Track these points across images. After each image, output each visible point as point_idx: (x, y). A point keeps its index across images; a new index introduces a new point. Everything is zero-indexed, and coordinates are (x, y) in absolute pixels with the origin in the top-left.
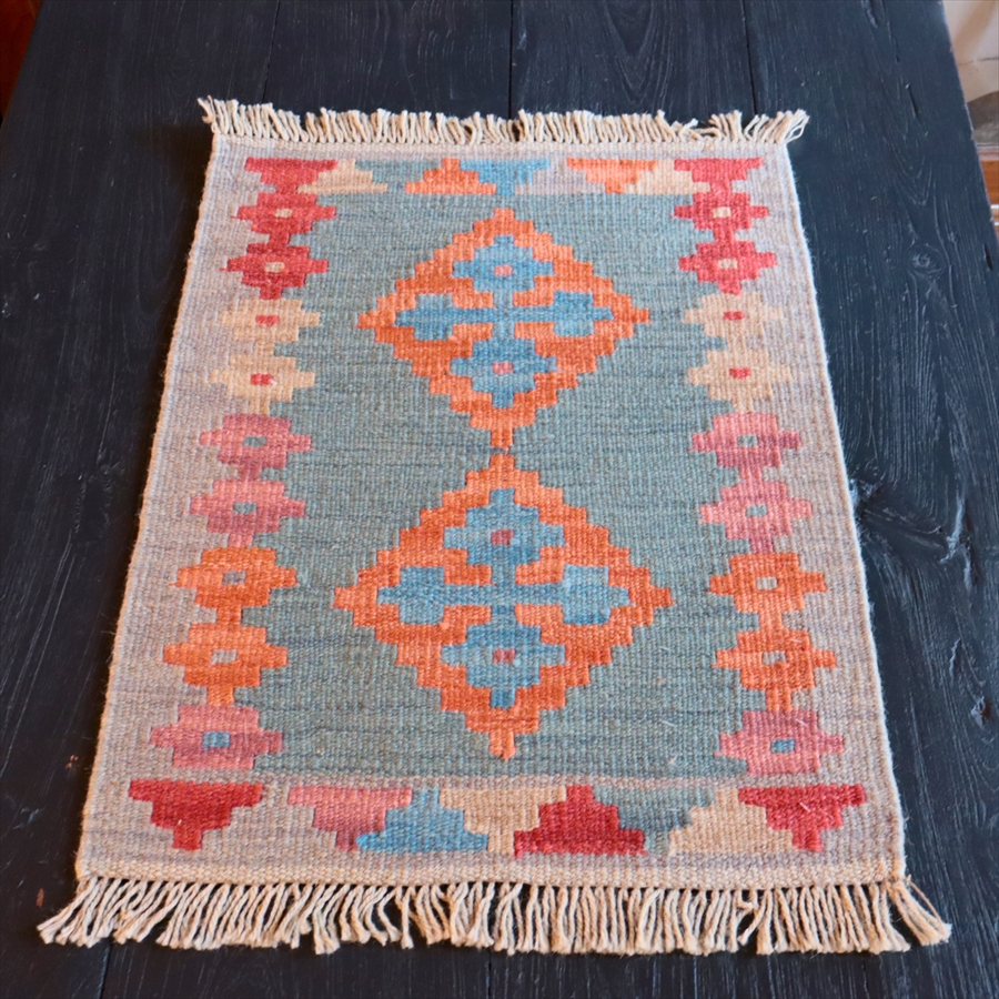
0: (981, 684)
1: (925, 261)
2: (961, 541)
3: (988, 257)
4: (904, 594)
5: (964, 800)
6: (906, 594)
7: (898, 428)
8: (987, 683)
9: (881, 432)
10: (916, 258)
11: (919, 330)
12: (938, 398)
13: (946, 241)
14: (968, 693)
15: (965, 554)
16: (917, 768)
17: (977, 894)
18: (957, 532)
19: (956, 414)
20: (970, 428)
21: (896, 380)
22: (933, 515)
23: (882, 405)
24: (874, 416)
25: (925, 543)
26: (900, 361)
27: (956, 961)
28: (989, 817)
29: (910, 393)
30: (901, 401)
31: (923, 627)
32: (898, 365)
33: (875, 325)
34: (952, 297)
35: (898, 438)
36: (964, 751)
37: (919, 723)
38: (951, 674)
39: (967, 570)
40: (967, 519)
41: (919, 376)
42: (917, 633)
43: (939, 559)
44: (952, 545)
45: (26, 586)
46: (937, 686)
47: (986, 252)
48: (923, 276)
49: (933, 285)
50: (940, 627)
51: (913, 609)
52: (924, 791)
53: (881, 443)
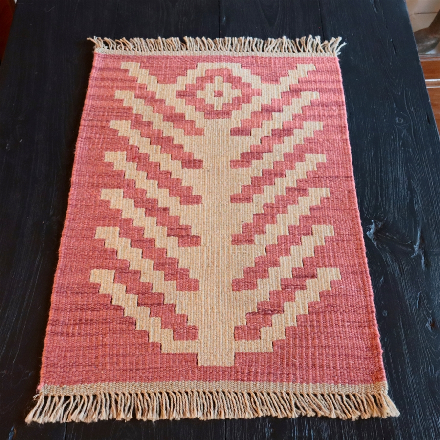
0: (430, 312)
1: (401, 120)
2: (420, 247)
3: (428, 118)
4: (396, 272)
5: (424, 364)
6: (397, 272)
7: (391, 197)
8: (433, 312)
9: (384, 198)
10: (397, 119)
11: (399, 152)
12: (408, 183)
13: (410, 110)
14: (425, 316)
15: (422, 254)
16: (404, 350)
17: (431, 406)
18: (418, 244)
19: (416, 190)
20: (422, 196)
21: (390, 175)
22: (408, 236)
23: (384, 186)
24: (381, 192)
25: (404, 248)
26: (391, 166)
28: (435, 372)
29: (396, 180)
30: (392, 184)
31: (405, 287)
32: (390, 168)
33: (380, 150)
34: (413, 137)
35: (392, 202)
36: (424, 342)
37: (404, 330)
38: (417, 308)
39: (423, 261)
40: (422, 238)
41: (399, 173)
42: (402, 289)
43: (410, 256)
44: (416, 249)
45: (23, 271)
46: (411, 313)
47: (428, 116)
48: (400, 127)
49: (405, 131)
50: (412, 287)
51: (400, 279)
52: (407, 360)
53: (384, 204)
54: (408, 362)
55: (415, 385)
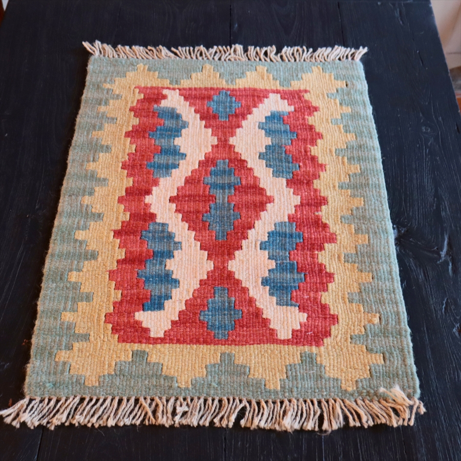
0: (458, 318)
1: (428, 130)
2: (447, 253)
3: (457, 128)
5: (450, 369)
6: (421, 277)
7: (416, 203)
9: (408, 204)
10: (423, 128)
11: (426, 160)
12: (435, 191)
13: (437, 120)
14: (452, 322)
15: (449, 260)
16: (428, 355)
17: (457, 412)
18: (445, 249)
19: (444, 197)
20: (450, 203)
21: (415, 182)
22: (434, 242)
23: (408, 193)
24: (404, 198)
25: (429, 254)
26: (417, 174)
27: (448, 442)
29: (421, 187)
30: (418, 190)
31: (430, 292)
32: (415, 175)
33: (405, 157)
34: (441, 145)
35: (416, 208)
36: (450, 348)
37: (428, 335)
38: (443, 313)
39: (450, 267)
40: (449, 244)
41: (426, 180)
42: (427, 294)
43: (436, 262)
44: (443, 256)
46: (437, 318)
47: (457, 125)
48: (427, 136)
49: (431, 140)
50: (438, 292)
51: (425, 284)
52: (432, 365)
53: (408, 210)
54: (432, 366)
55: (439, 391)
